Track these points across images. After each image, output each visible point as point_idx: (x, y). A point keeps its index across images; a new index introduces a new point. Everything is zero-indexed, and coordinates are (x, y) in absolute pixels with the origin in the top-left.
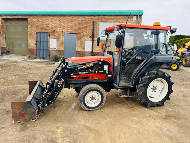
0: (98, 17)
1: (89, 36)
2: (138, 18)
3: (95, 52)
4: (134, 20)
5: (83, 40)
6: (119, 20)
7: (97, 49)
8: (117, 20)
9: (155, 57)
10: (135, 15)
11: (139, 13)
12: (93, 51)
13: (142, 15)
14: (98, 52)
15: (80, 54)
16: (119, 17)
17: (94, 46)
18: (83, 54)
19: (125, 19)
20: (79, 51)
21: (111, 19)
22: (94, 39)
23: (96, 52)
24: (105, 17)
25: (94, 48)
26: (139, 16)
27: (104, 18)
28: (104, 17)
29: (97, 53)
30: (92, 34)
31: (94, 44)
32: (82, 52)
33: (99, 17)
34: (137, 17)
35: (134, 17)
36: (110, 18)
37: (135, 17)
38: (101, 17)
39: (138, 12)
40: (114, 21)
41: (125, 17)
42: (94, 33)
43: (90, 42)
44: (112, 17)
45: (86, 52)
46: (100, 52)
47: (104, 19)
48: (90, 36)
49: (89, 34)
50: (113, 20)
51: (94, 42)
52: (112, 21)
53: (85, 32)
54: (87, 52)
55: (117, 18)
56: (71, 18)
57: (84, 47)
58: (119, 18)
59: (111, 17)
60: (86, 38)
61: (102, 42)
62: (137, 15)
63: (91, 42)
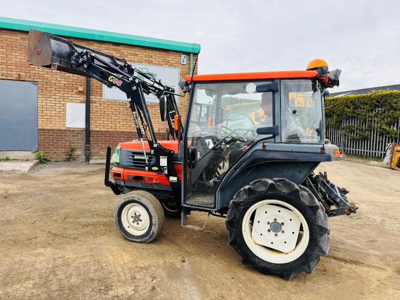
0: (99, 45)
1: (77, 91)
2: (190, 58)
3: (94, 131)
4: (182, 63)
5: (60, 100)
6: (151, 59)
7: (99, 122)
8: (147, 59)
9: (264, 146)
10: (184, 53)
11: (193, 49)
12: (91, 129)
13: (197, 54)
14: (105, 130)
15: (51, 135)
16: (151, 52)
17: (91, 114)
18: (60, 135)
19: (164, 58)
20: (49, 128)
21: (131, 54)
22: (91, 97)
23: (98, 129)
24: (118, 48)
25: (91, 119)
26: (192, 55)
27: (114, 50)
28: (115, 47)
29: (102, 132)
30: (85, 87)
31: (91, 111)
32: (57, 130)
33: (103, 46)
34: (188, 57)
35: (183, 56)
36: (130, 52)
37: (185, 57)
38: (108, 47)
39: (191, 47)
40: (140, 60)
41: (165, 53)
42: (91, 84)
43: (81, 104)
44: (135, 50)
45: (70, 131)
46: (109, 130)
47: (115, 52)
48: (81, 89)
49: (76, 86)
50: (138, 57)
51: (91, 104)
52: (134, 60)
53: (64, 80)
54: (73, 131)
55: (147, 54)
56: (19, 38)
57: (63, 117)
58: (150, 54)
59: (132, 49)
60: (68, 95)
61: (114, 106)
62: (188, 54)
63: (84, 106)
